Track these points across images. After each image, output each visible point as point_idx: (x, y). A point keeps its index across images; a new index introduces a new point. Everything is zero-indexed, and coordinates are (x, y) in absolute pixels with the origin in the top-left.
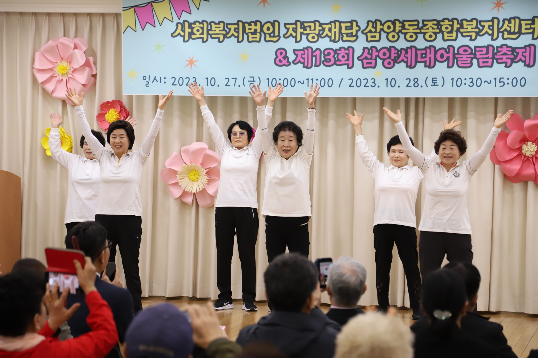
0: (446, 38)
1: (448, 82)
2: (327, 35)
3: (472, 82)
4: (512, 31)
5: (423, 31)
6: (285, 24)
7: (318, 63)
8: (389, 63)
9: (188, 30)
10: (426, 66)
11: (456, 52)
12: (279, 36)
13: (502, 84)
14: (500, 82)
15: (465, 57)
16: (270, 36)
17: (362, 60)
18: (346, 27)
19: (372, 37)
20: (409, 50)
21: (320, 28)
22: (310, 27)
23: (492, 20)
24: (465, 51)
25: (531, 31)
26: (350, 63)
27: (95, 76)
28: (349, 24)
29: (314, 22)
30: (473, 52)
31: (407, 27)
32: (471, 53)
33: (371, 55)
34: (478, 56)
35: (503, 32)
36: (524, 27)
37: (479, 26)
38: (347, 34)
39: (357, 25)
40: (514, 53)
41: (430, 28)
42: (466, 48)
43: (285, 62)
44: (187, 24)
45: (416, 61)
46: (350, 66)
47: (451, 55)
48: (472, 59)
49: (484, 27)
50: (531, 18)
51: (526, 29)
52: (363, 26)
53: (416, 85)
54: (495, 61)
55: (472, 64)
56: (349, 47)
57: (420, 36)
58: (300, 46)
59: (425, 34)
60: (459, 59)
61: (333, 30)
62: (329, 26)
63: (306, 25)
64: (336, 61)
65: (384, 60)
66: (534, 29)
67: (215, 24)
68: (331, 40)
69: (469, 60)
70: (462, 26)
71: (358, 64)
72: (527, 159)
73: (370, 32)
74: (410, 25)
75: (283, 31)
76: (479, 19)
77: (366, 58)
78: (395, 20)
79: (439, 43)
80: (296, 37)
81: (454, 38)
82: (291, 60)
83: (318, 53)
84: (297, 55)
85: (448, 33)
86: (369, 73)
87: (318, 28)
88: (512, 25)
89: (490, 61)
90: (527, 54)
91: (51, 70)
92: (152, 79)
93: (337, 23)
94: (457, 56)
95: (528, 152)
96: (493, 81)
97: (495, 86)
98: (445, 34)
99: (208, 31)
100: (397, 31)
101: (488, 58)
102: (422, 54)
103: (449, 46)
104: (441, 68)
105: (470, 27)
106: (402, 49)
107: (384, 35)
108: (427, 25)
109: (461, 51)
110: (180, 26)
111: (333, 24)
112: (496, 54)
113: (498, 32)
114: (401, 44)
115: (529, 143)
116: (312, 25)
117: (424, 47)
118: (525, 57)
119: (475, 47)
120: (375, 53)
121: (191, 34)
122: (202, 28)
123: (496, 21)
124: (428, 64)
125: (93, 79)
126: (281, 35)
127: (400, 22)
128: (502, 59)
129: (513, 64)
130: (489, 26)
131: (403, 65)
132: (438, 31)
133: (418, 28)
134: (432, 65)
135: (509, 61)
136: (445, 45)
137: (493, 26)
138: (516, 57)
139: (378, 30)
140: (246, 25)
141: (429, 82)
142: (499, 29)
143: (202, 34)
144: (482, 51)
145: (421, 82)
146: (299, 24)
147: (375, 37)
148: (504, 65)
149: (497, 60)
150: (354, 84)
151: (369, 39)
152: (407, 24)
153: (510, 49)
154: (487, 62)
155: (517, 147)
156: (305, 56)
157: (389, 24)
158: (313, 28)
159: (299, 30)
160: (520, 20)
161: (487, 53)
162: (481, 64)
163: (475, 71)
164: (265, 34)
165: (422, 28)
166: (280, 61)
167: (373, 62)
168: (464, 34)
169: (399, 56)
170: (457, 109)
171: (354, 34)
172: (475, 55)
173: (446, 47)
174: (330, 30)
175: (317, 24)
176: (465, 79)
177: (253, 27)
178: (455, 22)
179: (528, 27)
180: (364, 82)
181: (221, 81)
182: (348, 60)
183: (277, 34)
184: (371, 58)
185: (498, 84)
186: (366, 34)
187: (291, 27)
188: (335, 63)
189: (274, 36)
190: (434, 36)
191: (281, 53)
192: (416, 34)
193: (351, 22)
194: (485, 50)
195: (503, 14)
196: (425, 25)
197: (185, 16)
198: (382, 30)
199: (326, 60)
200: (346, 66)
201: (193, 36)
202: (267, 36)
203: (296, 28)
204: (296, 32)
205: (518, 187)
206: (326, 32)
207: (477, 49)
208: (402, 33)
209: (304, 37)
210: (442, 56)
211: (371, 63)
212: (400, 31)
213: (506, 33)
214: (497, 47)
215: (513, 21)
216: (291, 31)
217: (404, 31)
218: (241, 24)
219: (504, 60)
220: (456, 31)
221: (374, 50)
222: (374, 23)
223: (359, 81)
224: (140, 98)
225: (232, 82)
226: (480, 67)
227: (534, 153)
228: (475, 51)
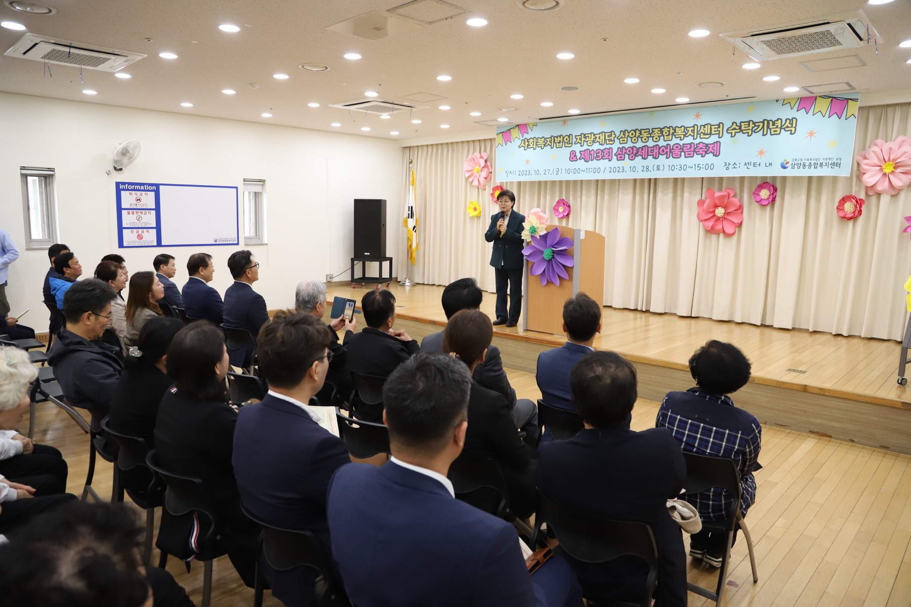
0: (666, 139)
1: (667, 168)
2: (598, 141)
3: (681, 167)
4: (706, 133)
5: (652, 135)
6: (576, 136)
7: (592, 159)
8: (632, 157)
9: (527, 143)
10: (653, 158)
11: (671, 148)
12: (572, 143)
13: (699, 168)
15: (677, 151)
16: (568, 144)
17: (617, 156)
18: (608, 135)
19: (623, 141)
20: (644, 148)
21: (594, 137)
22: (588, 137)
23: (694, 127)
24: (677, 147)
25: (718, 132)
26: (610, 157)
27: (491, 173)
28: (610, 134)
29: (591, 134)
31: (643, 133)
32: (681, 149)
33: (622, 152)
34: (685, 150)
35: (700, 134)
36: (713, 130)
37: (685, 131)
38: (609, 140)
39: (614, 134)
40: (707, 148)
41: (656, 133)
42: (678, 145)
43: (575, 159)
44: (526, 140)
45: (648, 155)
46: (610, 159)
47: (668, 150)
48: (681, 152)
49: (688, 131)
50: (718, 124)
51: (715, 131)
52: (618, 134)
53: (647, 170)
55: (681, 155)
56: (610, 148)
57: (650, 139)
58: (583, 149)
59: (653, 137)
60: (673, 153)
61: (601, 138)
62: (599, 135)
63: (586, 135)
64: (602, 157)
65: (629, 155)
66: (719, 131)
67: (540, 138)
68: (600, 144)
69: (679, 153)
70: (675, 132)
71: (614, 158)
72: (718, 219)
73: (622, 137)
74: (644, 132)
75: (574, 140)
76: (686, 126)
77: (619, 154)
78: (636, 129)
79: (662, 143)
80: (581, 143)
81: (670, 139)
82: (578, 158)
83: (593, 152)
84: (581, 154)
85: (667, 136)
86: (621, 163)
87: (593, 137)
88: (706, 129)
89: (692, 153)
90: (715, 148)
91: (472, 170)
92: (509, 172)
93: (603, 133)
94: (672, 151)
95: (719, 214)
96: (694, 167)
97: (695, 170)
98: (665, 136)
99: (536, 142)
100: (637, 136)
101: (691, 151)
102: (651, 150)
103: (667, 145)
104: (662, 158)
105: (680, 132)
106: (639, 148)
107: (629, 139)
108: (654, 131)
109: (674, 147)
110: (523, 141)
111: (601, 134)
112: (696, 148)
113: (697, 134)
114: (640, 144)
115: (720, 208)
116: (590, 135)
117: (652, 146)
118: (714, 150)
119: (683, 144)
120: (624, 151)
121: (528, 145)
122: (533, 142)
123: (696, 127)
124: (654, 156)
125: (490, 174)
126: (573, 143)
127: (639, 131)
128: (699, 151)
129: (706, 155)
130: (692, 130)
131: (640, 157)
132: (661, 135)
133: (649, 134)
134: (657, 157)
135: (704, 153)
136: (665, 144)
137: (694, 130)
138: (708, 150)
139: (626, 136)
140: (555, 138)
141: (655, 168)
142: (698, 132)
143: (533, 145)
144: (687, 147)
145: (650, 168)
146: (583, 135)
147: (624, 140)
148: (701, 155)
149: (696, 152)
150: (612, 171)
151: (621, 142)
152: (643, 131)
153: (704, 145)
154: (690, 154)
155: (712, 210)
156: (586, 155)
157: (633, 132)
158: (590, 137)
159: (583, 139)
160: (711, 125)
161: (691, 148)
162: (687, 156)
163: (683, 160)
164: (565, 142)
165: (651, 134)
166: (572, 158)
167: (623, 156)
168: (677, 136)
169: (638, 152)
170: (679, 186)
171: (613, 139)
172: (683, 149)
173: (665, 145)
174: (599, 138)
175: (592, 134)
176: (677, 166)
177: (559, 139)
178: (671, 128)
179: (716, 130)
180: (618, 169)
181: (542, 172)
182: (609, 156)
183: (571, 142)
184: (622, 154)
185: (697, 168)
186: (619, 139)
187: (578, 137)
188: (602, 158)
189: (570, 143)
190: (658, 138)
191: (573, 154)
192: (648, 137)
193: (611, 132)
194: (689, 146)
195: (700, 122)
196: (653, 132)
197: (526, 136)
198: (628, 136)
199: (597, 156)
200: (608, 160)
201: (529, 147)
202: (566, 143)
203: (581, 138)
204: (581, 140)
205: (714, 237)
206: (597, 139)
207: (685, 146)
208: (640, 137)
209: (585, 143)
210: (663, 151)
211: (622, 157)
212: (639, 136)
213: (702, 134)
214: (697, 144)
215: (706, 126)
216: (578, 140)
217: (641, 136)
218: (553, 138)
219: (701, 152)
220: (672, 135)
221: (624, 149)
222: (624, 132)
223: (615, 169)
224: (512, 183)
225: (547, 171)
226: (685, 157)
227: (723, 215)
228: (683, 147)
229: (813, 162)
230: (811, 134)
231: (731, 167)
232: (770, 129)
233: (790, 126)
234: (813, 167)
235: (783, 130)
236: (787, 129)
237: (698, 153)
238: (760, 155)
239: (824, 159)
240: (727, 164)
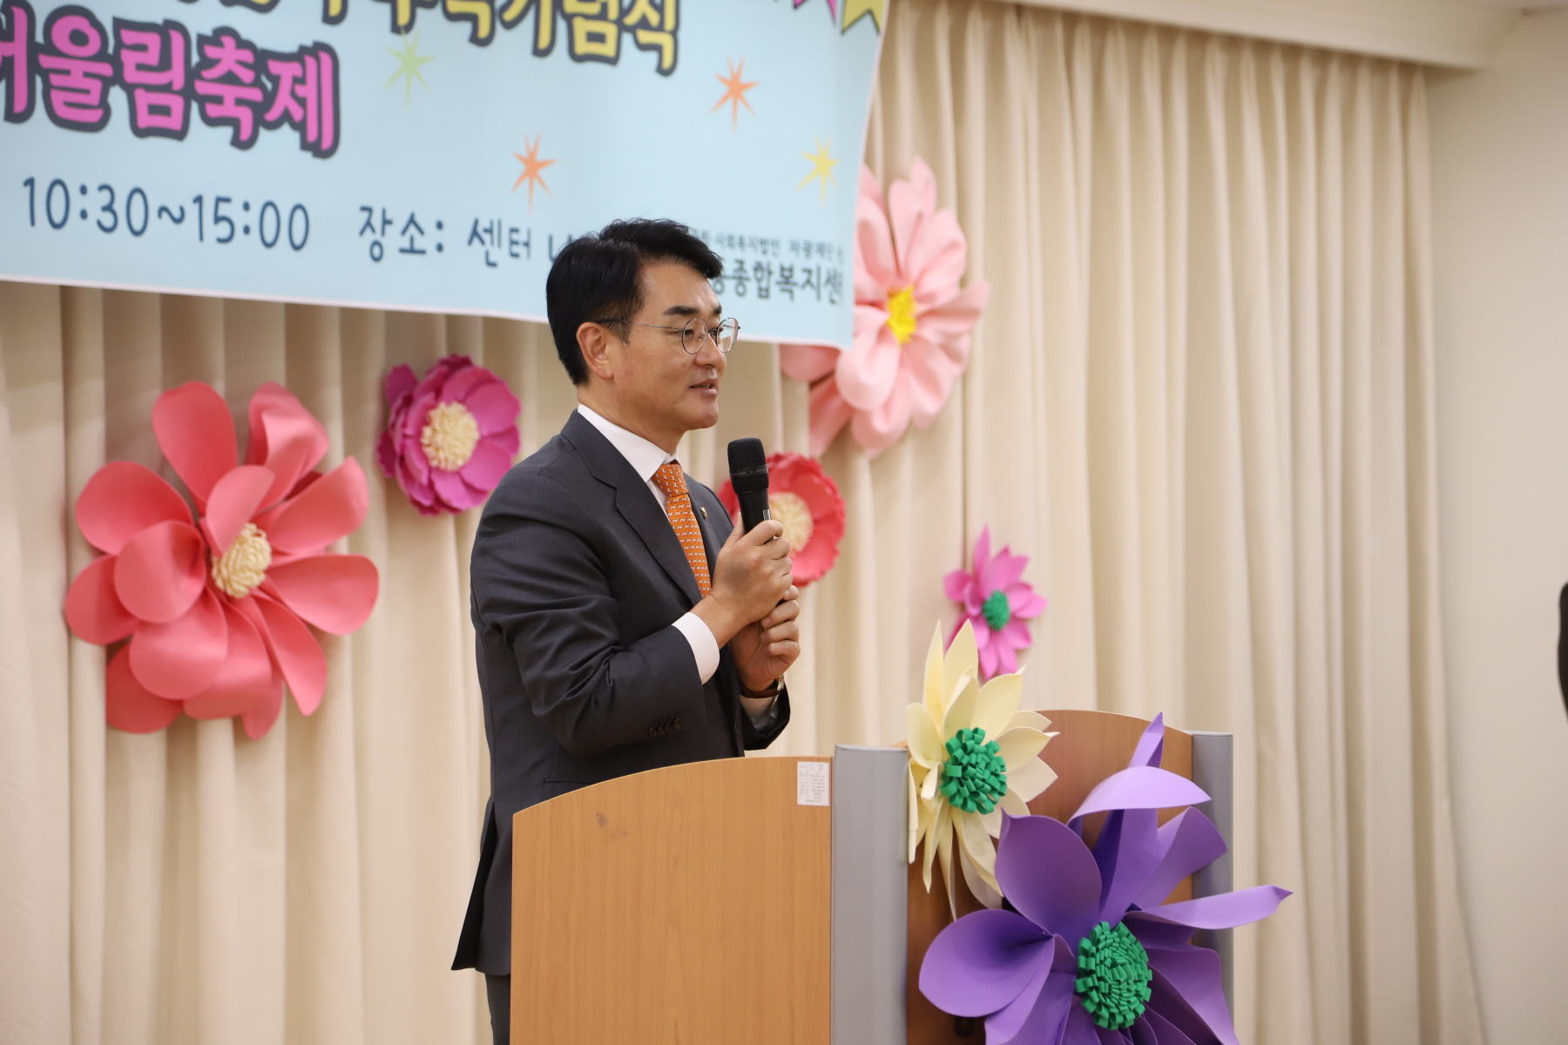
1: (15, 200)
3: (109, 208)
11: (39, 37)
13: (223, 231)
14: (218, 219)
15: (78, 68)
24: (78, 38)
30: (111, 50)
32: (101, 56)
34: (131, 75)
40: (264, 79)
42: (82, 24)
47: (19, 50)
48: (107, 83)
54: (195, 107)
55: (106, 112)
60: (55, 79)
69: (96, 86)
89: (176, 105)
90: (310, 92)
94: (46, 61)
95: (242, 575)
96: (192, 211)
97: (201, 238)
101: (167, 88)
109: (61, 40)
112: (198, 73)
118: (302, 102)
119: (119, 24)
128: (218, 100)
129: (263, 133)
135: (245, 116)
138: (270, 98)
144: (142, 48)
148: (229, 132)
149: (203, 100)
153: (248, 56)
154: (167, 111)
161: (165, 64)
163: (119, 151)
172: (116, 62)
176: (83, 190)
185: (210, 229)
194: (153, 41)
207: (129, 37)
214: (202, 39)
219: (229, 109)
226: (140, 132)
227: (258, 579)
228: (119, 44)
229: (751, 257)
230: (736, 88)
231: (394, 240)
232: (569, 18)
233: (654, 18)
234: (752, 287)
235: (627, 39)
236: (645, 37)
237: (213, 110)
238: (536, 184)
239: (794, 247)
240: (377, 221)
